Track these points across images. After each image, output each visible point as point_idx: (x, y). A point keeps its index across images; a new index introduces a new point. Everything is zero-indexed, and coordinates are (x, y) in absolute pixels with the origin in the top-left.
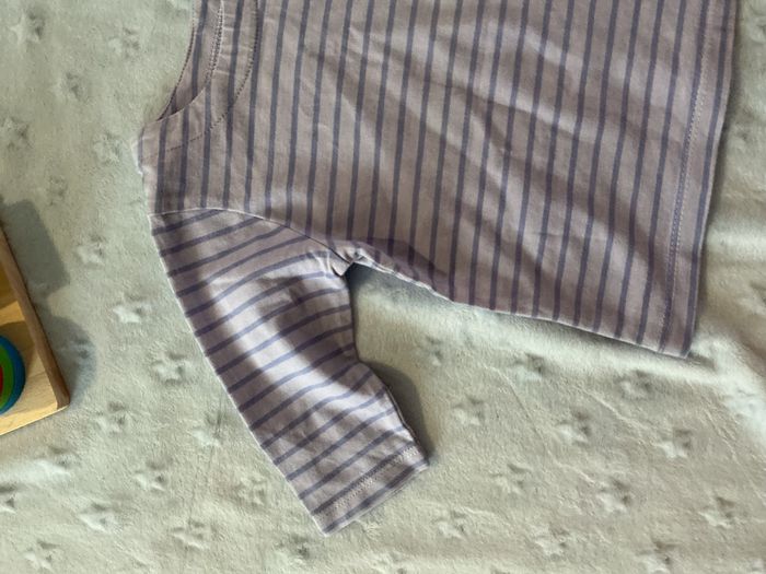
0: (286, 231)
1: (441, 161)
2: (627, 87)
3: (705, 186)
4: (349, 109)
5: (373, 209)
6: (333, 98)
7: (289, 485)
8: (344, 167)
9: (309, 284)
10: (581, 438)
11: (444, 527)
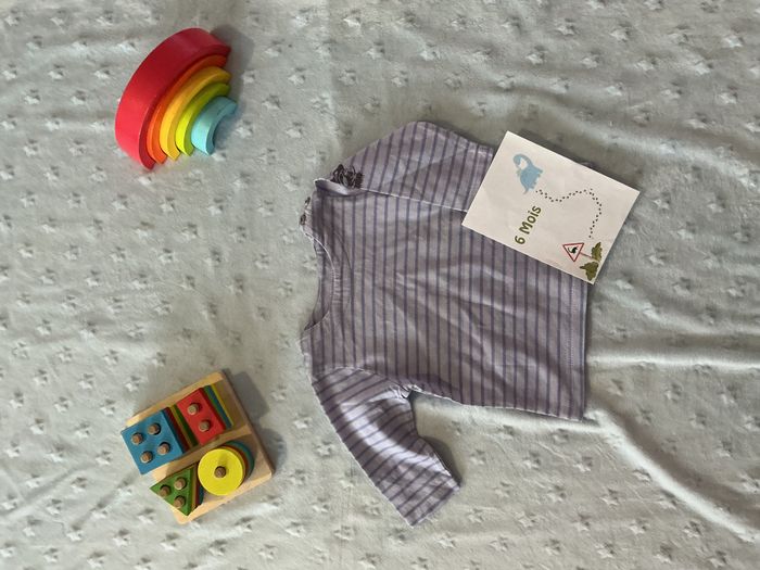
0: (376, 377)
1: (449, 334)
2: (537, 289)
3: (581, 335)
4: (401, 313)
5: (418, 362)
6: (392, 308)
7: (392, 504)
8: (401, 341)
9: (391, 403)
10: (536, 466)
11: (472, 518)
